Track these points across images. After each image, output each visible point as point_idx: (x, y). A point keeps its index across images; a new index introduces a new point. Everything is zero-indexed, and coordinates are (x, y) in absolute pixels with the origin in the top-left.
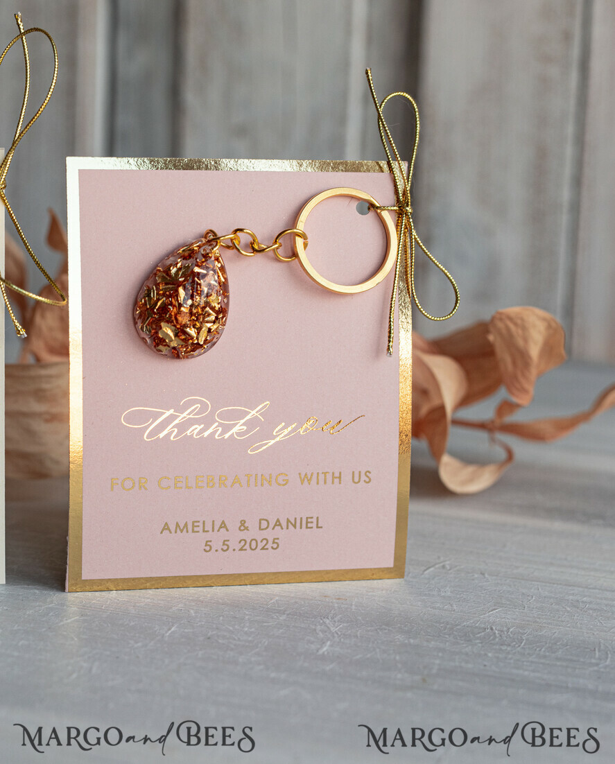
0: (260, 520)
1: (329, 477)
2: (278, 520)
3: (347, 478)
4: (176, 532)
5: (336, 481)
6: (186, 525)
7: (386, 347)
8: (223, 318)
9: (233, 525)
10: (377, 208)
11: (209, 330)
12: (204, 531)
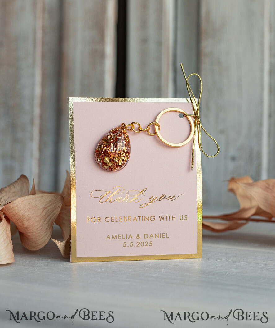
0: (145, 234)
1: (171, 217)
2: (151, 234)
3: (178, 218)
4: (112, 239)
5: (174, 219)
6: (116, 236)
7: (191, 167)
8: (128, 155)
10: (186, 115)
11: (123, 159)
12: (123, 238)
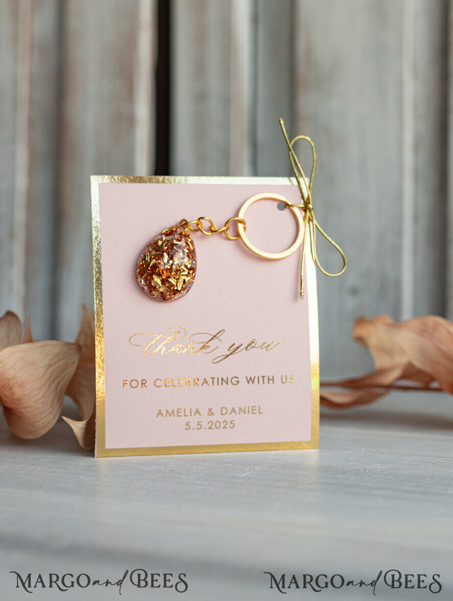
0: (222, 408)
1: (266, 379)
2: (233, 408)
3: (278, 380)
4: (166, 416)
5: (271, 382)
6: (173, 411)
7: (300, 293)
8: (193, 273)
9: (204, 412)
10: (290, 206)
11: (184, 280)
12: (185, 416)
